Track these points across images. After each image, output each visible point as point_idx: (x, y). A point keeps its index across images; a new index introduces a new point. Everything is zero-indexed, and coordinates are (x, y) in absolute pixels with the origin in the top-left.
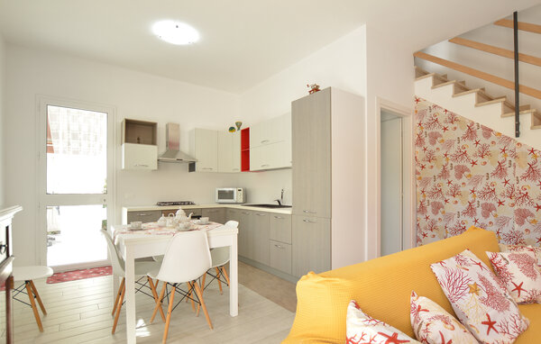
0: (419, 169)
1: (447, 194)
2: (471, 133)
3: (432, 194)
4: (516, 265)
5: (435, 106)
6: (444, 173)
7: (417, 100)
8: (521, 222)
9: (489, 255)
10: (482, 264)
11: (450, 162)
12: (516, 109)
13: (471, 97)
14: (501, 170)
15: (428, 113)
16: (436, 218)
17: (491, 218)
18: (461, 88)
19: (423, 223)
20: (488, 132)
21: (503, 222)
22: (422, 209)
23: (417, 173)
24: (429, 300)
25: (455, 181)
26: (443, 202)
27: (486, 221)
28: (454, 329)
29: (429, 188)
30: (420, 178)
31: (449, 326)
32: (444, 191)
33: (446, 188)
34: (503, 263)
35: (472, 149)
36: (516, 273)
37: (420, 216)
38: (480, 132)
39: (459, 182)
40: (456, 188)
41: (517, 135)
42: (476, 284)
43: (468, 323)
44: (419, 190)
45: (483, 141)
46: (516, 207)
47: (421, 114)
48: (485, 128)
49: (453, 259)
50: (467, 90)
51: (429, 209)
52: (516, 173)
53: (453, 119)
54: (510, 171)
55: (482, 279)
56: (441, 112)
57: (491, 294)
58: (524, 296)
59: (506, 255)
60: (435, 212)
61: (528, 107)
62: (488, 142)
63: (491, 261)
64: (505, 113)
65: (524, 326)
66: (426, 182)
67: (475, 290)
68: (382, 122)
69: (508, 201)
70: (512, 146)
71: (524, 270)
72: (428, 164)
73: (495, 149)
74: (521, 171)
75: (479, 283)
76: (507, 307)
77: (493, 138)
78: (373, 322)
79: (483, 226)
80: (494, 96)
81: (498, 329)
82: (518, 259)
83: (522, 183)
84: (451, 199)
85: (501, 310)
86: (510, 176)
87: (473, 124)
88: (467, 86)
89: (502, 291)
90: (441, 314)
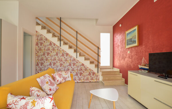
0: (37, 52)
1: (45, 60)
2: (51, 44)
3: (41, 60)
4: (57, 76)
5: (42, 35)
6: (44, 54)
7: (37, 32)
8: (61, 66)
9: (52, 74)
10: (50, 77)
11: (46, 51)
12: (60, 40)
13: (51, 35)
14: (57, 54)
15: (40, 37)
16: (42, 67)
17: (55, 66)
18: (49, 32)
19: (38, 69)
20: (54, 44)
21: (57, 67)
22: (38, 65)
23: (36, 54)
24: (35, 88)
25: (47, 57)
26: (44, 62)
27: (54, 67)
28: (40, 92)
29: (40, 58)
30: (37, 55)
31: (39, 92)
32: (44, 59)
33: (44, 58)
34: (55, 76)
35: (51, 48)
36: (58, 78)
37: (37, 67)
38: (53, 44)
39: (48, 57)
40: (47, 58)
41: (60, 46)
42: (48, 82)
43: (46, 91)
44: (37, 59)
45: (53, 46)
46: (60, 63)
47: (38, 36)
48: (54, 43)
49: (43, 77)
50: (50, 32)
51: (40, 64)
52: (60, 55)
53: (46, 39)
54: (59, 54)
55: (49, 80)
56: (43, 37)
57: (51, 83)
58: (59, 82)
59: (56, 74)
60: (41, 65)
61: (63, 40)
62: (54, 47)
63: (53, 76)
64: (58, 40)
65: (57, 88)
66: (39, 56)
67: (47, 83)
68: (24, 36)
69: (58, 62)
70: (59, 49)
71: (59, 77)
72: (39, 51)
73: (56, 49)
74: (61, 54)
75: (49, 81)
76: (54, 85)
77: (56, 46)
78: (17, 96)
79: (53, 68)
80: (56, 36)
81: (52, 90)
82: (58, 74)
83: (61, 57)
84: (46, 61)
85: (53, 86)
86: (59, 56)
87: (51, 42)
88: (50, 31)
89: (54, 82)
90: (38, 90)
